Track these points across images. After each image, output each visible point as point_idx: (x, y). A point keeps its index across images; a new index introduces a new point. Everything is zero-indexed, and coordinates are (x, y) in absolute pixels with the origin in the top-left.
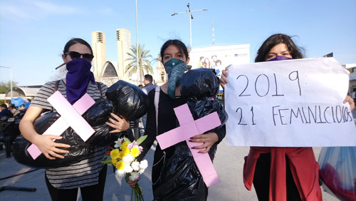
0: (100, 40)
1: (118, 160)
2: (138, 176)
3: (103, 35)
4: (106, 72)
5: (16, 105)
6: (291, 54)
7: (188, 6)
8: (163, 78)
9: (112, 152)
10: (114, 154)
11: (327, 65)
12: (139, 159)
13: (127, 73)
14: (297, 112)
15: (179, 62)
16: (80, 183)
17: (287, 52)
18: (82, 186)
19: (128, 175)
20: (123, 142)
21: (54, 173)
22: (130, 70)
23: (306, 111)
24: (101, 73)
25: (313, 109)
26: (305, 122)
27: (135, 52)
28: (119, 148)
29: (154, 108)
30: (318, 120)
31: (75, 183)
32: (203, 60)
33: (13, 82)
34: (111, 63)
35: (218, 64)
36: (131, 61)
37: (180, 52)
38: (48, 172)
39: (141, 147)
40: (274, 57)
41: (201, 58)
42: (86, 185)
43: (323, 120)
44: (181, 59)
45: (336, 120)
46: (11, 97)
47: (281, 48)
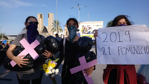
0: (41, 17)
1: (46, 68)
2: (54, 76)
3: (42, 15)
4: (43, 30)
5: (4, 44)
6: (127, 23)
7: (78, 5)
8: (67, 34)
9: (43, 65)
10: (44, 66)
11: (142, 28)
12: (55, 68)
13: (52, 32)
14: (129, 49)
15: (74, 27)
16: (31, 78)
17: (126, 23)
18: (32, 79)
19: (50, 75)
20: (49, 61)
21: (20, 73)
22: (53, 30)
23: (133, 48)
24: (41, 31)
25: (136, 48)
26: (132, 53)
27: (56, 23)
28: (46, 63)
29: (63, 46)
30: (138, 53)
31: (29, 78)
32: (84, 27)
33: (3, 34)
34: (45, 27)
35: (90, 29)
36: (54, 26)
37: (75, 23)
38: (18, 73)
39: (56, 63)
40: (119, 24)
41: (83, 26)
42: (34, 79)
43: (141, 53)
44: (75, 26)
45: (146, 52)
46: (2, 40)
47: (123, 21)
